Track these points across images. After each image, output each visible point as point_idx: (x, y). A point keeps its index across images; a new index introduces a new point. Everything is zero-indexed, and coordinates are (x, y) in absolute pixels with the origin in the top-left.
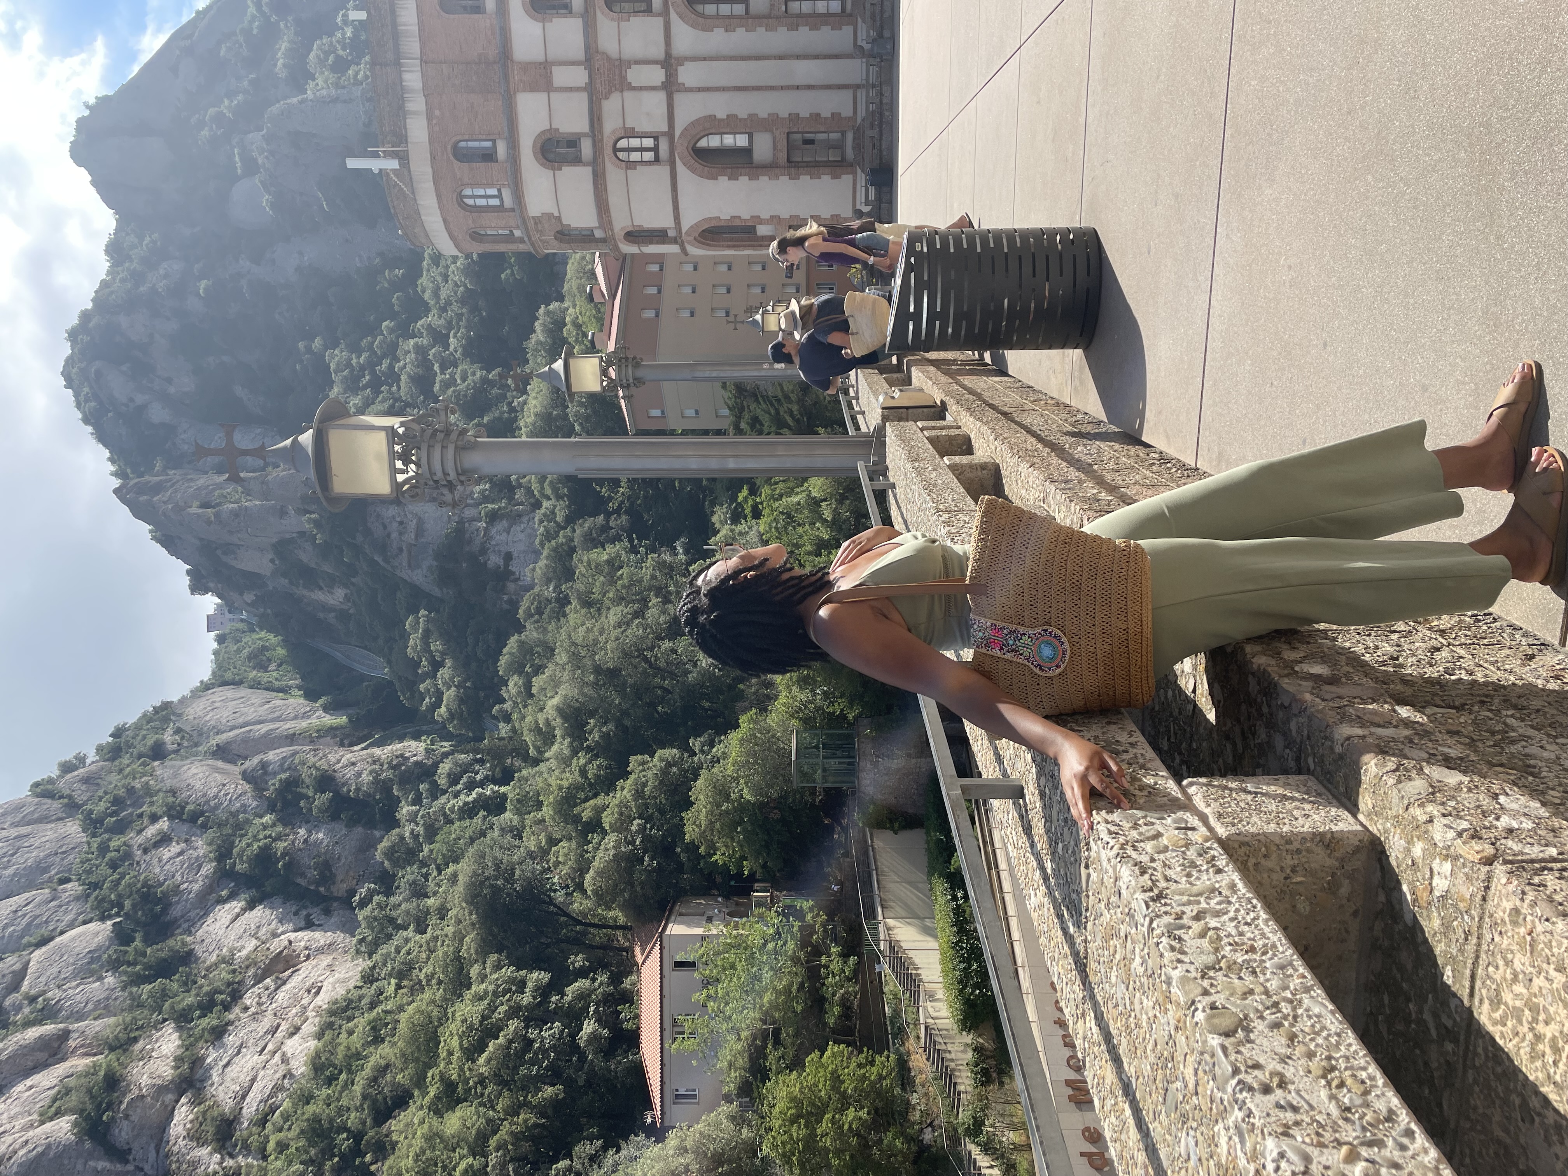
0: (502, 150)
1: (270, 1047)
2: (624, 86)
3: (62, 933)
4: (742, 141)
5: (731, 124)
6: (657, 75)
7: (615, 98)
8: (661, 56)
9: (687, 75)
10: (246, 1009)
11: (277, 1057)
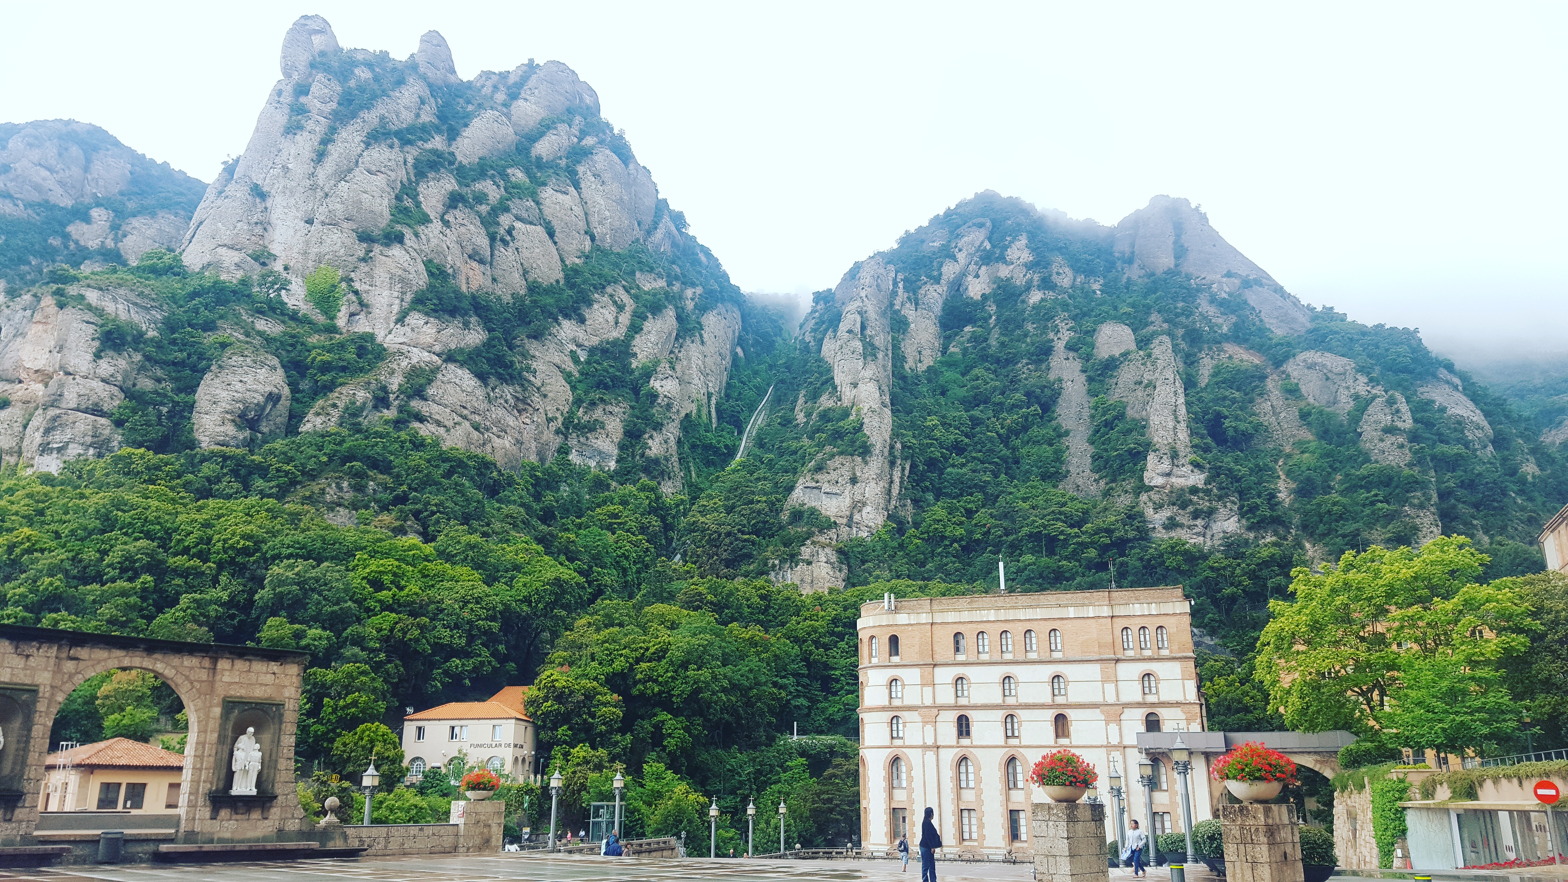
0: (895, 659)
1: (465, 412)
2: (925, 723)
3: (555, 243)
4: (904, 784)
5: (910, 779)
6: (930, 742)
7: (919, 719)
8: (939, 744)
9: (930, 755)
10: (493, 389)
11: (458, 419)
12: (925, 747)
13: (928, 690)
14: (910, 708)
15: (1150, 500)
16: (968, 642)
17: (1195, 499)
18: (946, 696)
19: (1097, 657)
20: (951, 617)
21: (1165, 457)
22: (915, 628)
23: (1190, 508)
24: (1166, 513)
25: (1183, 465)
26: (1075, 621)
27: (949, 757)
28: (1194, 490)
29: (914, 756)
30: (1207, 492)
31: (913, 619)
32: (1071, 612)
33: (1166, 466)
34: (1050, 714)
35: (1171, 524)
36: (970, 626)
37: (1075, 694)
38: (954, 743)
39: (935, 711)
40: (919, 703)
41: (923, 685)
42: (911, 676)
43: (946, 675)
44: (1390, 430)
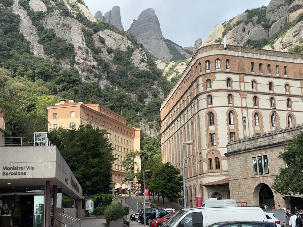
0: (228, 70)
2: (242, 98)
4: (232, 123)
5: (236, 120)
6: (244, 105)
7: (239, 96)
8: (247, 106)
9: (245, 111)
12: (242, 107)
13: (242, 84)
14: (236, 91)
15: (80, 67)
16: (257, 66)
17: (94, 70)
18: (249, 88)
19: (299, 79)
20: (250, 55)
21: (84, 52)
22: (236, 58)
23: (93, 74)
24: (85, 74)
25: (91, 57)
26: (292, 64)
27: (251, 112)
28: (93, 67)
29: (238, 111)
30: (98, 69)
31: (236, 54)
32: (291, 60)
33: (85, 56)
34: (285, 98)
35: (87, 78)
36: (256, 60)
37: (293, 91)
38: (252, 107)
39: (246, 93)
40: (239, 89)
41: (240, 82)
42: (235, 78)
43: (248, 79)
44: (142, 60)
